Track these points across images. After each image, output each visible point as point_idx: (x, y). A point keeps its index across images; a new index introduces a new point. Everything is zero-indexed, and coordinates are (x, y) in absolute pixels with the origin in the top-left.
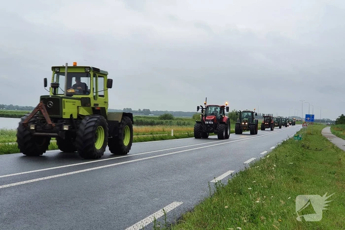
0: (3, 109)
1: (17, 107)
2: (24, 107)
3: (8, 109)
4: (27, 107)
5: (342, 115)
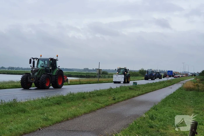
0: (13, 70)
1: (22, 69)
2: (25, 68)
3: (16, 70)
4: (27, 68)
5: (203, 70)
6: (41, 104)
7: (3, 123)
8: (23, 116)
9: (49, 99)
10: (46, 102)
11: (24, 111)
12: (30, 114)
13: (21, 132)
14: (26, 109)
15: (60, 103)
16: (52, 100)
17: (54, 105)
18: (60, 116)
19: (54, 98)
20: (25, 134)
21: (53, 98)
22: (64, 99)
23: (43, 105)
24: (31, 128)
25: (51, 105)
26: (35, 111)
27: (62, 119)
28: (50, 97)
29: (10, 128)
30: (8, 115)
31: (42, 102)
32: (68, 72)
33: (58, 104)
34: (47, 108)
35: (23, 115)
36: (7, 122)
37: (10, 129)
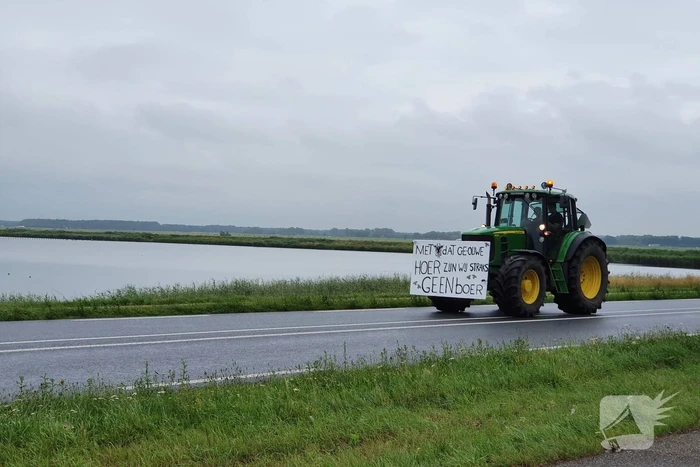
6: (610, 360)
7: (489, 416)
8: (552, 398)
9: (636, 345)
10: (624, 356)
11: (553, 382)
12: (576, 392)
13: (553, 452)
14: (560, 375)
15: (678, 362)
16: (646, 351)
17: (655, 368)
18: (684, 410)
19: (652, 341)
20: (564, 459)
21: (649, 342)
22: (690, 348)
23: (616, 363)
24: (583, 442)
25: (646, 368)
26: (591, 382)
27: (691, 418)
28: (638, 338)
29: (518, 437)
30: (503, 392)
31: (610, 355)
32: (694, 249)
33: (669, 364)
34: (631, 375)
35: (550, 394)
36: (502, 415)
37: (516, 439)
